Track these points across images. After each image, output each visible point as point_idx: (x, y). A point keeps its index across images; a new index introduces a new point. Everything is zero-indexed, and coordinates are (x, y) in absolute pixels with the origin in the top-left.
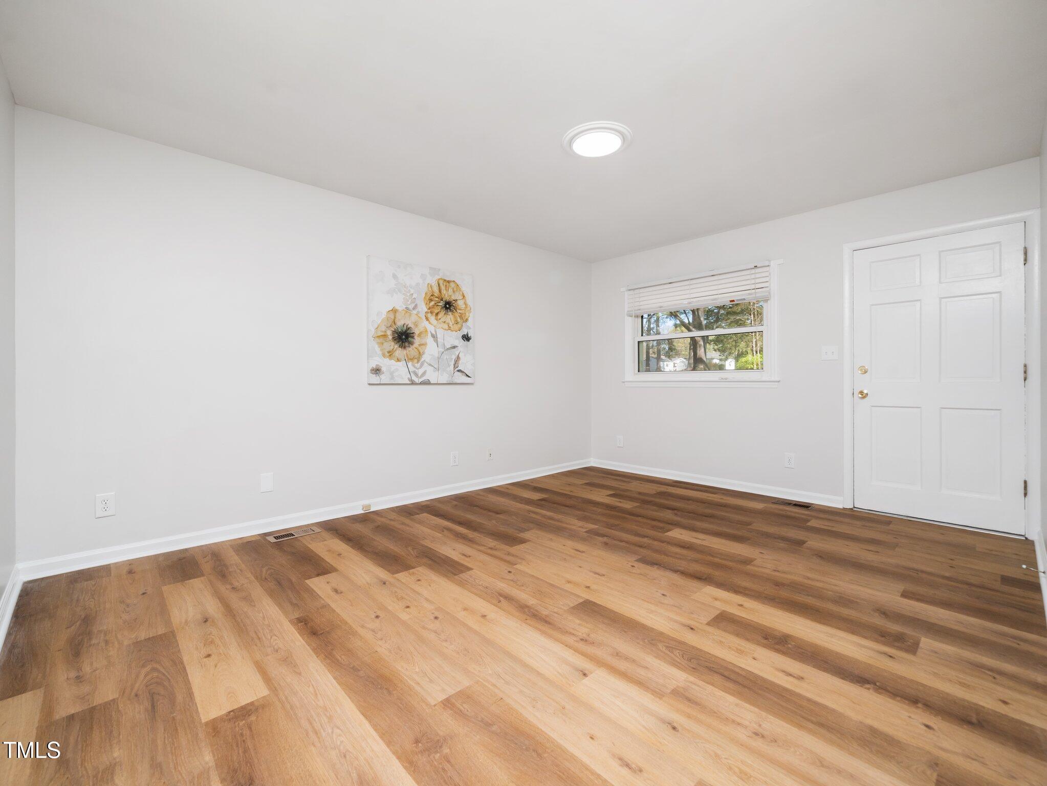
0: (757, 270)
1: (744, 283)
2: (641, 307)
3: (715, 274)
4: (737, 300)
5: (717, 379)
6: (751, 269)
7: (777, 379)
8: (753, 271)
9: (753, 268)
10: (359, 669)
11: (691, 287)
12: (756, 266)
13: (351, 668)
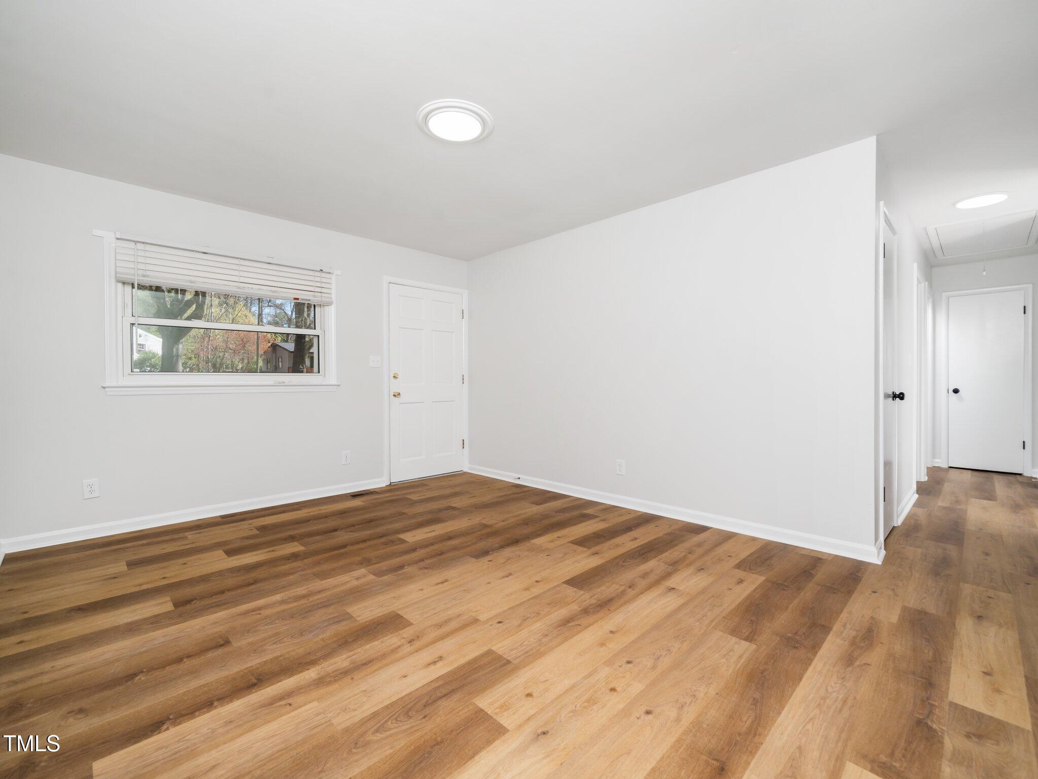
0: (323, 275)
1: (307, 283)
2: (147, 273)
3: (271, 262)
4: (302, 299)
5: (271, 383)
6: (316, 271)
7: (335, 382)
8: (318, 274)
9: (318, 271)
10: (752, 700)
11: (242, 268)
12: (322, 270)
13: (756, 707)
